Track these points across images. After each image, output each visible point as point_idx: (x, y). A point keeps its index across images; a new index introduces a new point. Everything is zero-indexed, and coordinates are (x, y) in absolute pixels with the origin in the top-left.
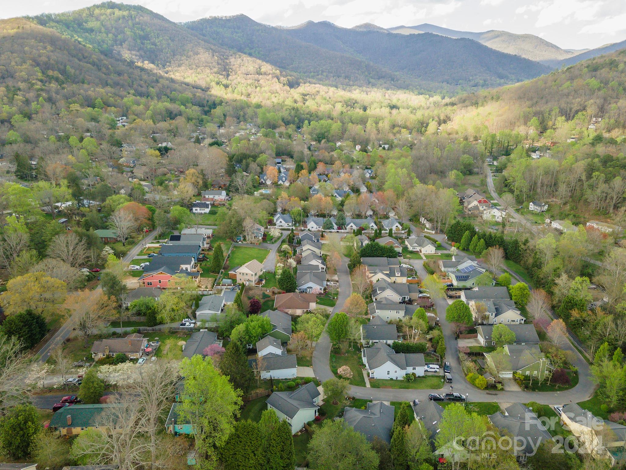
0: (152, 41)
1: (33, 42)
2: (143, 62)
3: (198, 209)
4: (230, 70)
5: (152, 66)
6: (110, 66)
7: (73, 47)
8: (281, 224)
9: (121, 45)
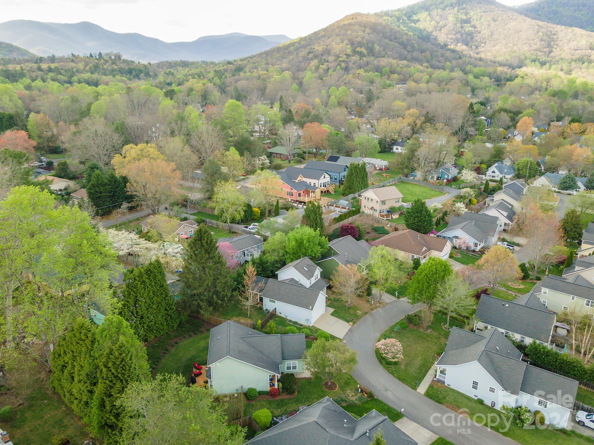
0: (472, 23)
1: (357, 27)
2: (456, 45)
3: (399, 148)
4: (555, 46)
5: (464, 47)
6: (416, 45)
7: (389, 30)
8: (493, 174)
9: (440, 30)
